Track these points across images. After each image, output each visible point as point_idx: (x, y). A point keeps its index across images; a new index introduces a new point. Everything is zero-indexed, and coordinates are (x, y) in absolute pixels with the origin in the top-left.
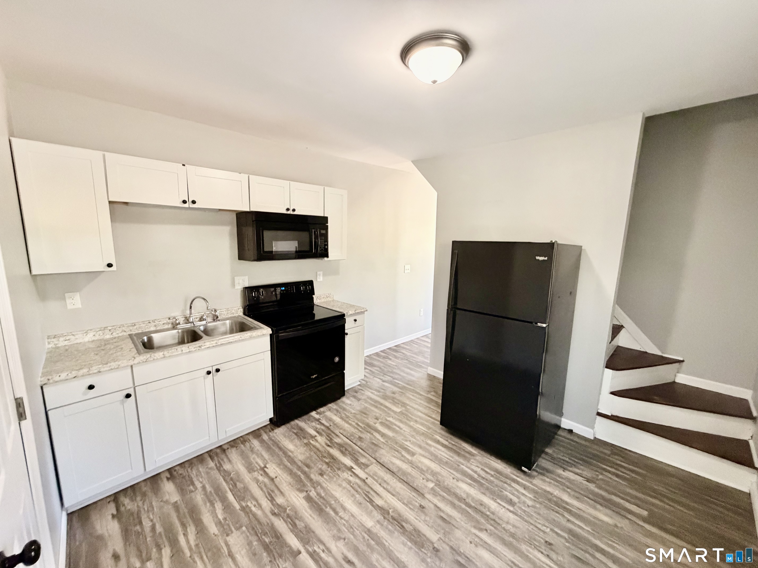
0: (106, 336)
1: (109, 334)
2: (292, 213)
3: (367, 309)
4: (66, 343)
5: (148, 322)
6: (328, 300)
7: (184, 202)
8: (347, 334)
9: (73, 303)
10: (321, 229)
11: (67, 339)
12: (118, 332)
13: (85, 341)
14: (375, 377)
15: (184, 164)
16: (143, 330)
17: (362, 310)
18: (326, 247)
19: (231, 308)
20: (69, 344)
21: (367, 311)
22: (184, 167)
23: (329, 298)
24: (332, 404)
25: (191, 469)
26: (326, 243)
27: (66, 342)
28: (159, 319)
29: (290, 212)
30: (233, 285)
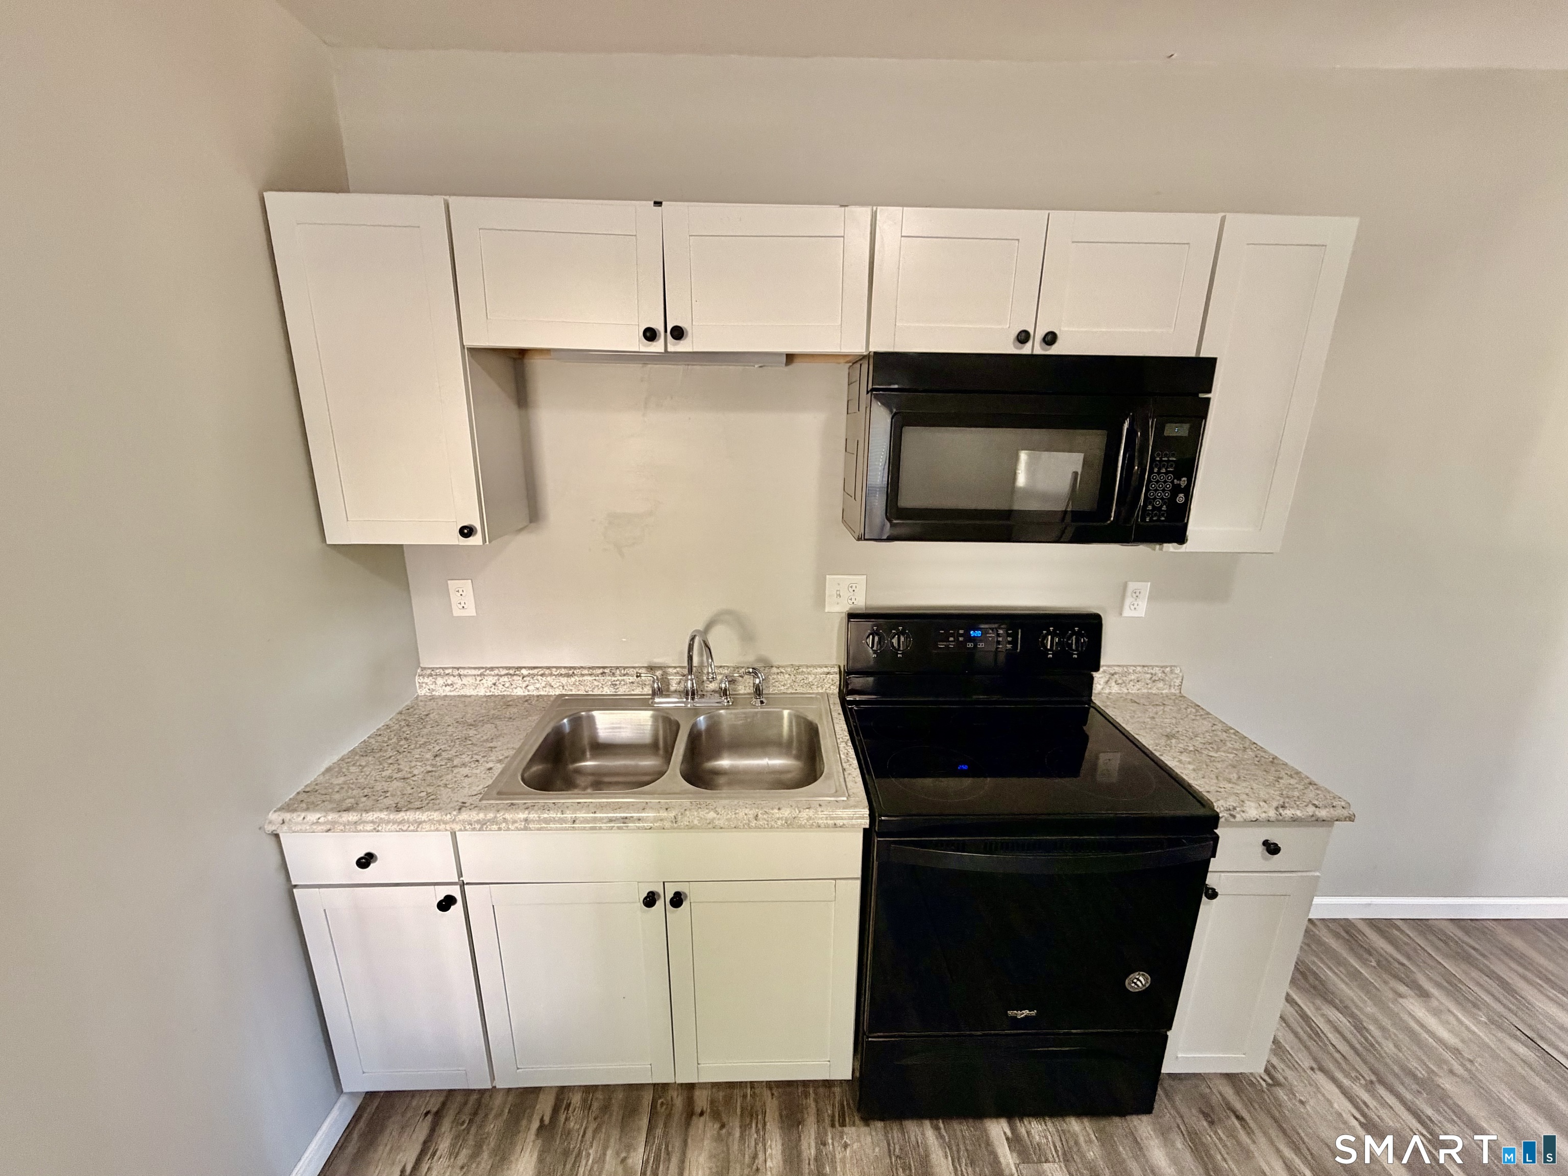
0: (515, 691)
1: (521, 687)
2: (1039, 350)
3: (1353, 810)
4: (447, 691)
5: (601, 671)
6: (1154, 691)
7: (650, 335)
8: (1213, 895)
9: (463, 605)
10: (1165, 418)
11: (449, 682)
12: (538, 685)
13: (480, 694)
14: (1322, 1069)
15: (658, 200)
16: (587, 689)
17: (1323, 813)
18: (1181, 498)
19: (807, 667)
20: (452, 694)
21: (1351, 818)
22: (658, 208)
23: (1161, 685)
24: (1086, 1122)
25: (596, 1131)
26: (1184, 482)
27: (448, 688)
28: (625, 668)
29: (1035, 347)
30: (820, 600)
